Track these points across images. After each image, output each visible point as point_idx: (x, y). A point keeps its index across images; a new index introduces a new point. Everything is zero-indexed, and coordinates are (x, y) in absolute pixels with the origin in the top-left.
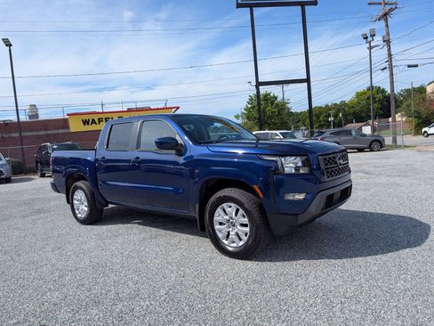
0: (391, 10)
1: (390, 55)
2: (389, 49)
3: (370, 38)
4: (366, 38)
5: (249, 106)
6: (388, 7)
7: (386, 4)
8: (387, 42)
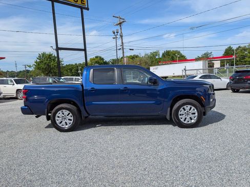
0: (123, 22)
1: (122, 43)
2: (122, 40)
3: (116, 34)
4: (114, 33)
5: (38, 61)
6: (122, 20)
7: (120, 18)
8: (121, 36)
